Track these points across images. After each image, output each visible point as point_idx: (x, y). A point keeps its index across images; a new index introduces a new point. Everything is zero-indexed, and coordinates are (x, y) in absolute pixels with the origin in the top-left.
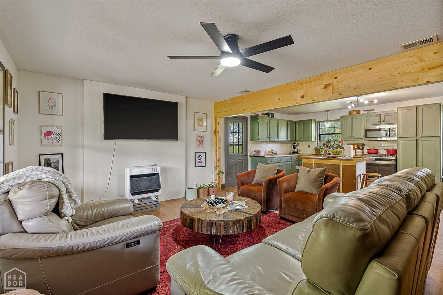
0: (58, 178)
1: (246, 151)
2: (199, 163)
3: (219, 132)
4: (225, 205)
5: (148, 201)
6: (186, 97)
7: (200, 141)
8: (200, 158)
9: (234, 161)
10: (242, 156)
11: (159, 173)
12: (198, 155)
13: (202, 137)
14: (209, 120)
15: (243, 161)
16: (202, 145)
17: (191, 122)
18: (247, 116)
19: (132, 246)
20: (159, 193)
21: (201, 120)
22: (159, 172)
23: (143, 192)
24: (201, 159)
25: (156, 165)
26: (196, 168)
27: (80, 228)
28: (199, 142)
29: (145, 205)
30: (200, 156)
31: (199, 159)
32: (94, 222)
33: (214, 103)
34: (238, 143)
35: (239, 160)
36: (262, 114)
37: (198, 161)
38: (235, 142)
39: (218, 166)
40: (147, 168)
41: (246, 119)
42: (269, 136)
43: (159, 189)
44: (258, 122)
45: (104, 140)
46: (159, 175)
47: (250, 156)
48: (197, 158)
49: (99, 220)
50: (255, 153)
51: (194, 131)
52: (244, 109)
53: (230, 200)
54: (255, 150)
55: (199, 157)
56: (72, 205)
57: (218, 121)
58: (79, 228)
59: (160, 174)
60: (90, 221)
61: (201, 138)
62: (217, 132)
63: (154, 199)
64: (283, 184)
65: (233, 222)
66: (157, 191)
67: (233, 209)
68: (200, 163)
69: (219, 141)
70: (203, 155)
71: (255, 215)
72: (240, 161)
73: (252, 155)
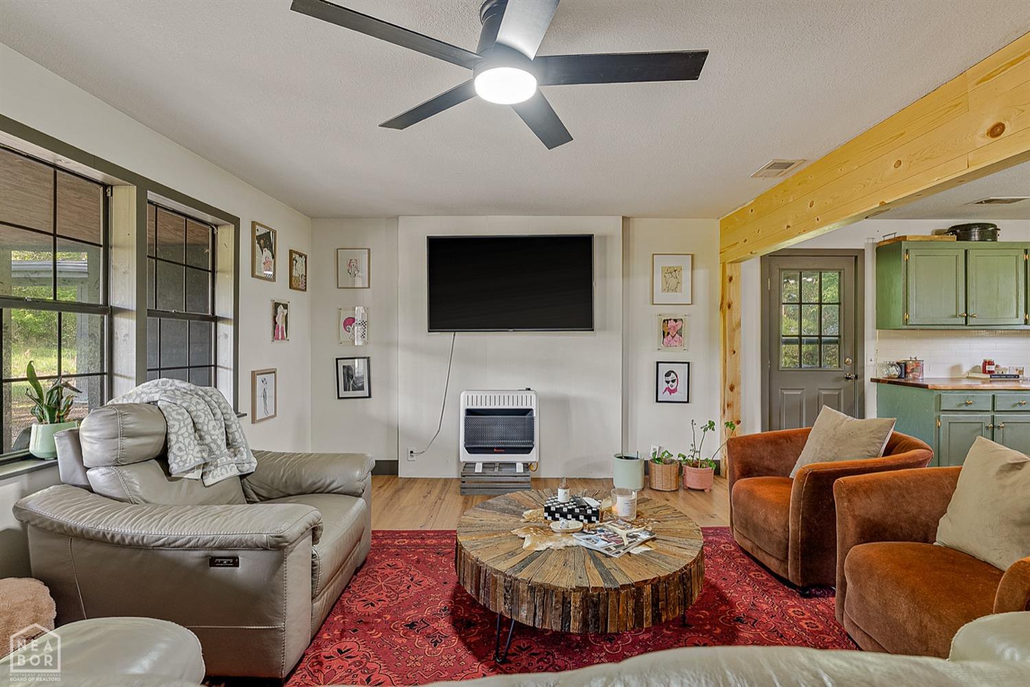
0: (178, 402)
1: (855, 361)
2: (667, 392)
3: (733, 306)
4: (581, 525)
5: (505, 471)
6: (623, 218)
7: (670, 330)
8: (670, 379)
9: (799, 393)
10: (837, 380)
11: (531, 410)
12: (664, 369)
13: (676, 321)
14: (700, 274)
15: (839, 395)
16: (677, 344)
17: (641, 283)
18: (863, 248)
19: (221, 564)
20: (531, 457)
21: (674, 274)
22: (534, 407)
23: (493, 448)
24: (673, 381)
25: (529, 389)
26: (658, 403)
27: (261, 500)
28: (668, 334)
29: (498, 479)
30: (672, 374)
31: (668, 382)
32: (282, 494)
33: (721, 221)
34: (820, 336)
35: (824, 392)
36: (939, 233)
37: (666, 385)
38: (803, 333)
39: (728, 405)
40: (505, 395)
41: (856, 257)
42: (962, 311)
43: (531, 448)
44: (903, 264)
45: (429, 331)
46: (532, 414)
47: (873, 380)
48: (662, 378)
49: (292, 493)
50: (895, 371)
51: (653, 304)
52: (788, 227)
53: (619, 515)
54: (895, 360)
55: (668, 375)
56: (204, 454)
57: (728, 273)
58: (259, 499)
59: (535, 411)
60: (277, 492)
61: (672, 323)
62: (726, 306)
63: (520, 469)
64: (855, 499)
65: (529, 587)
66: (527, 450)
67: (585, 545)
68: (672, 392)
69: (734, 330)
70: (681, 371)
71: (623, 587)
72: (824, 395)
73: (881, 378)
